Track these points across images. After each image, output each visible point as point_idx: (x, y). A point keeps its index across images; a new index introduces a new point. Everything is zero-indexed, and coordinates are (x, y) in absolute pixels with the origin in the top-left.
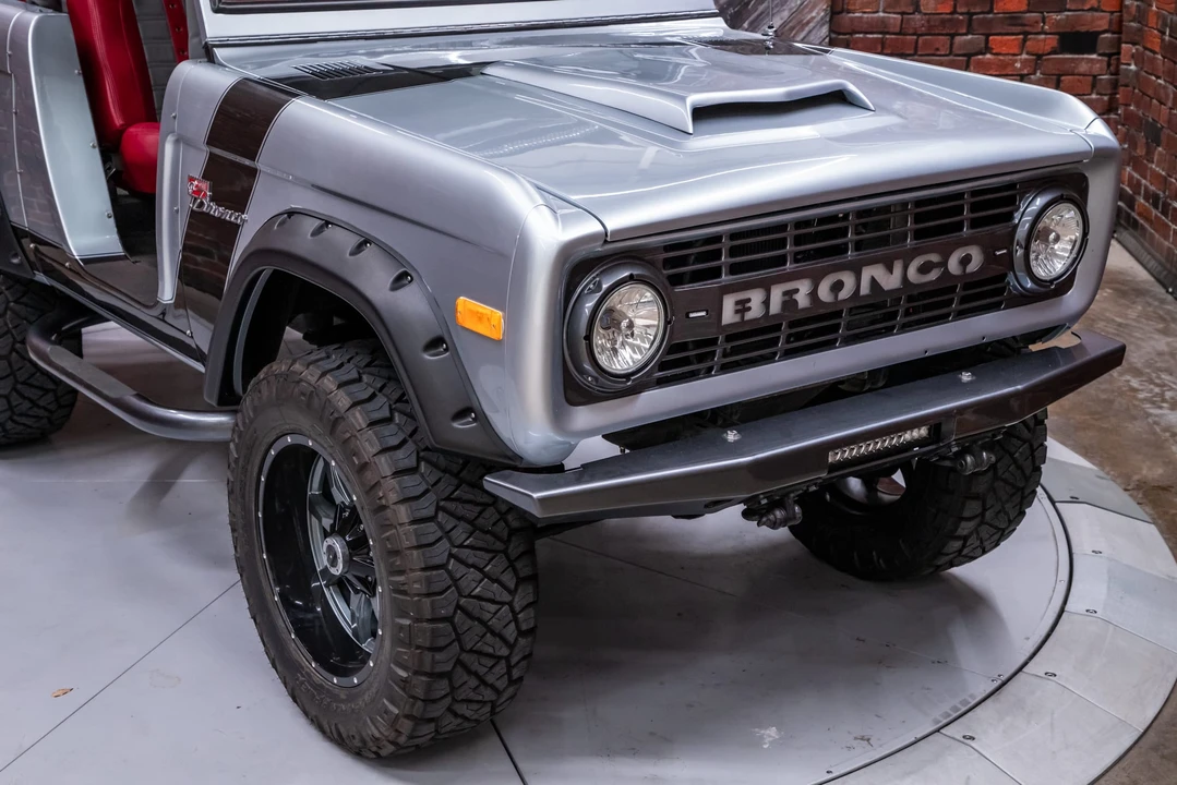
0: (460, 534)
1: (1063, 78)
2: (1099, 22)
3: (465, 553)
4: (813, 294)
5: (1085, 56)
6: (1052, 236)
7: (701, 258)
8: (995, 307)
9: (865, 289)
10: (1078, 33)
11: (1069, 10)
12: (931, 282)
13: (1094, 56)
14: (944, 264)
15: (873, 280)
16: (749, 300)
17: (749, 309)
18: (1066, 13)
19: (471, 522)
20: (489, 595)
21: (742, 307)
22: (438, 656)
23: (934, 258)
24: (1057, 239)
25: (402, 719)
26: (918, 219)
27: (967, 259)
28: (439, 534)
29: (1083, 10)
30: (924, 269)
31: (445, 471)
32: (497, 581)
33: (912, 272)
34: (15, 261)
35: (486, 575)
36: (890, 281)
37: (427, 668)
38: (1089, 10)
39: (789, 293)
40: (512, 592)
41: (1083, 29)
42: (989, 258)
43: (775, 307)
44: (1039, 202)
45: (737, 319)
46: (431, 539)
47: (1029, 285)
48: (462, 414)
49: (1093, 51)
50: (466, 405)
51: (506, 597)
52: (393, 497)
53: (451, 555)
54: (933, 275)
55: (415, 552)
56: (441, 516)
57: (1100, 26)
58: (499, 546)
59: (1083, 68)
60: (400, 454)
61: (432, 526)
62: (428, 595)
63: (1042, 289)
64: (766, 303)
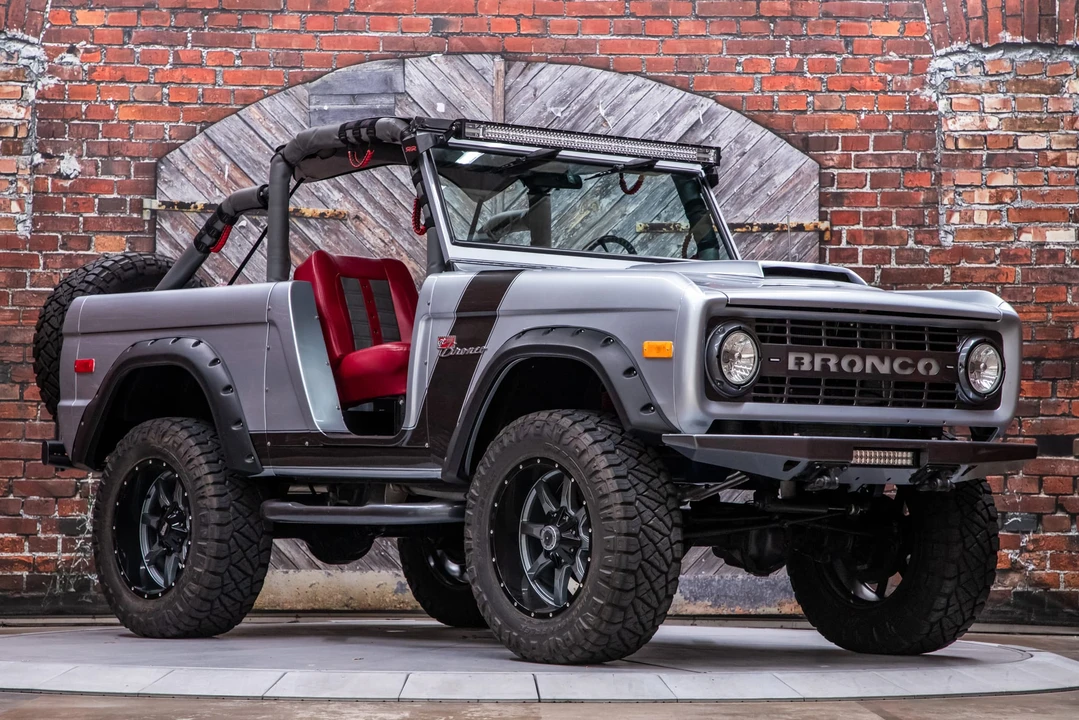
0: (641, 488)
1: (1045, 478)
2: (1073, 427)
3: (644, 499)
4: (839, 364)
5: (1063, 458)
6: (982, 365)
7: (776, 330)
8: (951, 406)
9: (868, 370)
10: (1054, 436)
11: (1043, 415)
12: (905, 375)
13: (1072, 458)
14: (915, 366)
15: (873, 365)
16: (802, 359)
17: (803, 364)
18: (1040, 418)
19: (647, 484)
20: (657, 527)
21: (799, 362)
22: (631, 558)
23: (909, 361)
24: (985, 368)
25: (606, 607)
26: (898, 336)
27: (928, 367)
28: (630, 485)
29: (1056, 416)
30: (903, 366)
31: (630, 455)
32: (661, 520)
33: (896, 366)
34: (248, 461)
35: (656, 515)
36: (884, 369)
37: (623, 566)
38: (1061, 416)
39: (826, 361)
40: (670, 530)
41: (1058, 433)
42: (943, 369)
43: (817, 367)
44: (973, 342)
45: (796, 368)
46: (627, 487)
47: (971, 395)
48: (646, 408)
49: (1070, 453)
50: (649, 401)
51: (666, 531)
52: (603, 464)
53: (637, 499)
54: (909, 372)
55: (617, 494)
56: (630, 477)
57: (1074, 431)
58: (661, 499)
59: (1063, 469)
60: (605, 443)
61: (626, 481)
62: (625, 518)
63: (979, 398)
64: (812, 363)
